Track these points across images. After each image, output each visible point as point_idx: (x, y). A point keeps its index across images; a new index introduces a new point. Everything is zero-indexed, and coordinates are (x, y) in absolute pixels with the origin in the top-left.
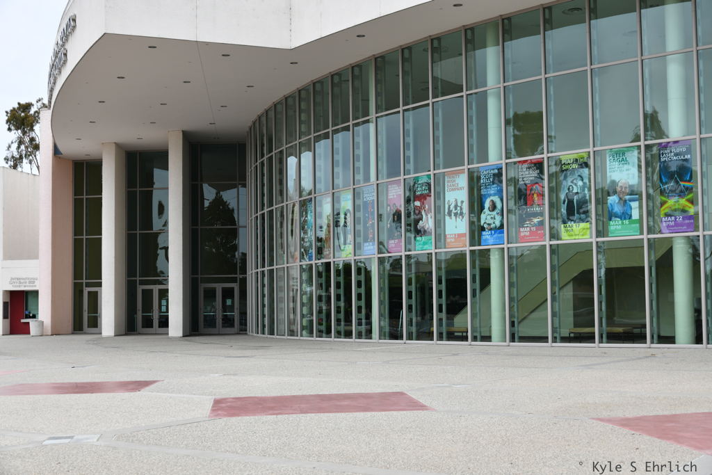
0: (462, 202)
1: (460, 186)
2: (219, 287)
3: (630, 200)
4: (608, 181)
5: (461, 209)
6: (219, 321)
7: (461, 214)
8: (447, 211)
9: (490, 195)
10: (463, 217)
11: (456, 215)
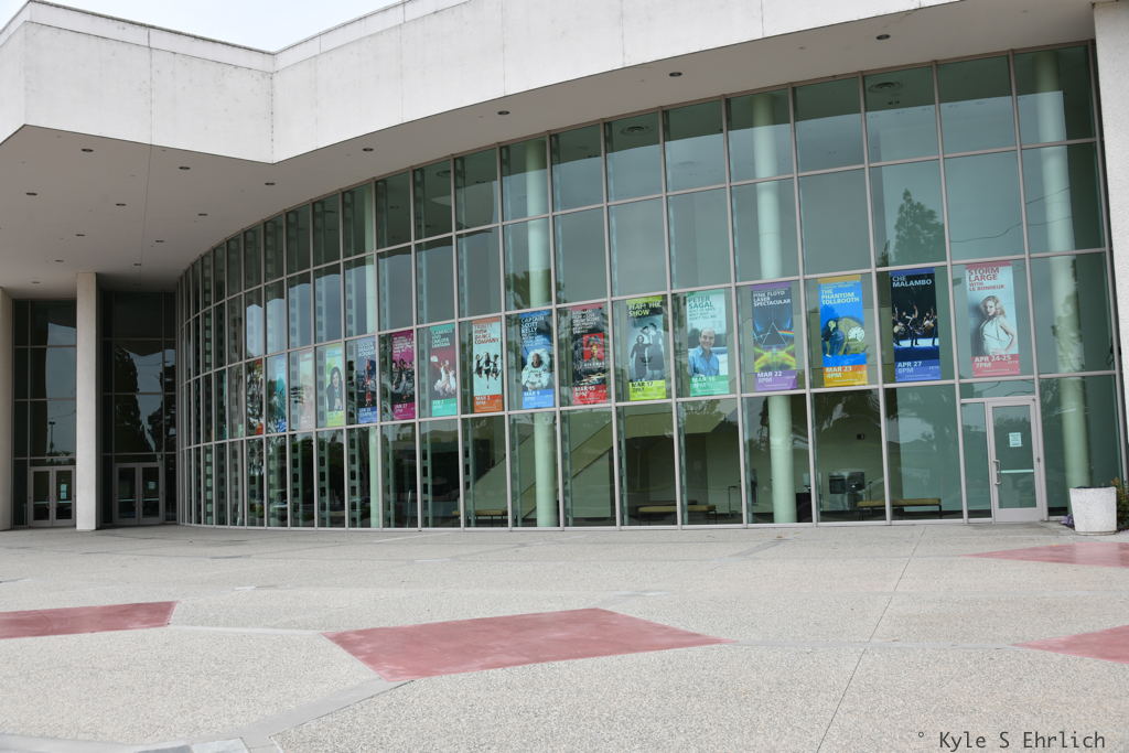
0: (496, 357)
1: (492, 337)
2: (139, 467)
3: (718, 353)
4: (689, 330)
5: (495, 365)
6: (139, 509)
7: (495, 372)
8: (475, 368)
9: (533, 348)
10: (497, 375)
11: (487, 372)
